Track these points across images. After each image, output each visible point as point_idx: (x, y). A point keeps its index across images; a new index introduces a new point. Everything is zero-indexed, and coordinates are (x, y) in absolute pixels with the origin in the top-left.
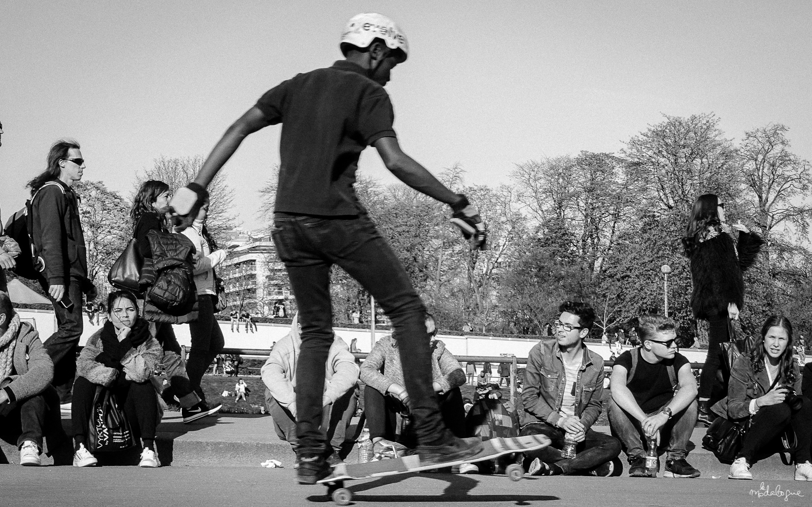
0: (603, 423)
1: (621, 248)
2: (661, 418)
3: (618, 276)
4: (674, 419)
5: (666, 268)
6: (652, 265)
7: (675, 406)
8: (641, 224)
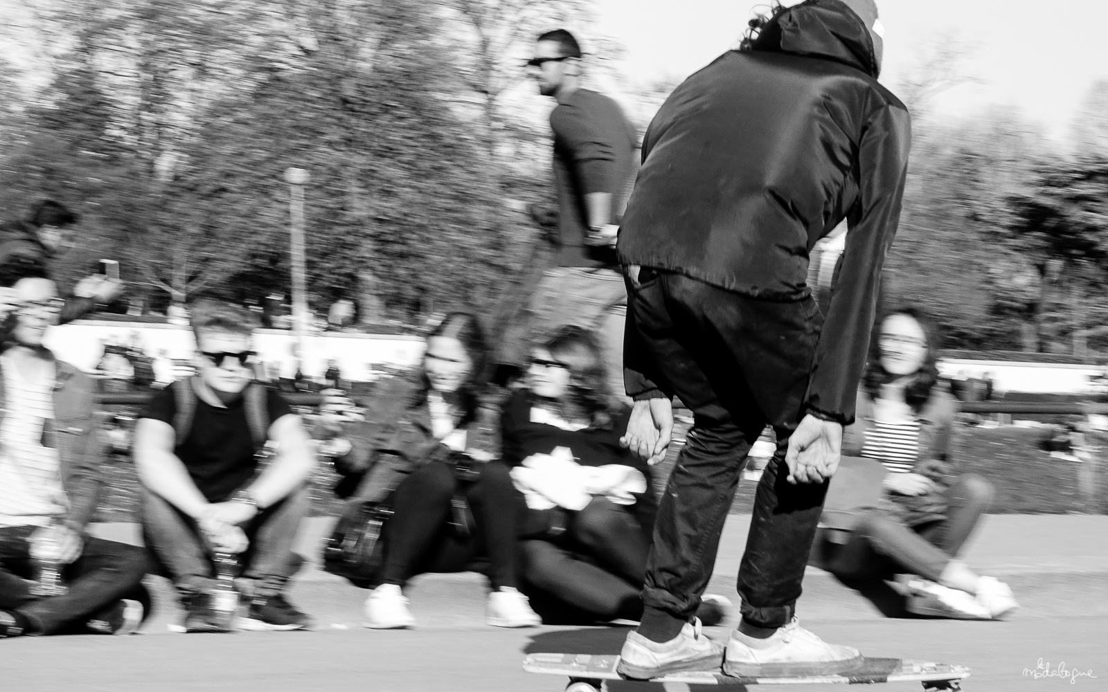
0: (119, 517)
1: (211, 135)
2: (239, 509)
3: (206, 189)
4: (264, 515)
5: (297, 175)
6: (270, 168)
7: (265, 490)
8: (249, 85)
